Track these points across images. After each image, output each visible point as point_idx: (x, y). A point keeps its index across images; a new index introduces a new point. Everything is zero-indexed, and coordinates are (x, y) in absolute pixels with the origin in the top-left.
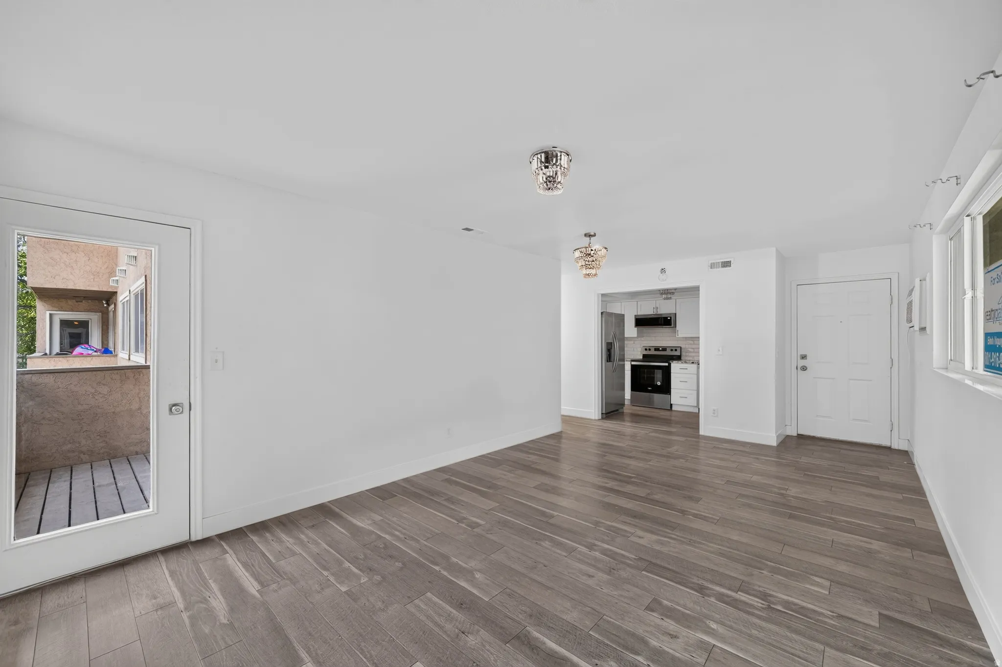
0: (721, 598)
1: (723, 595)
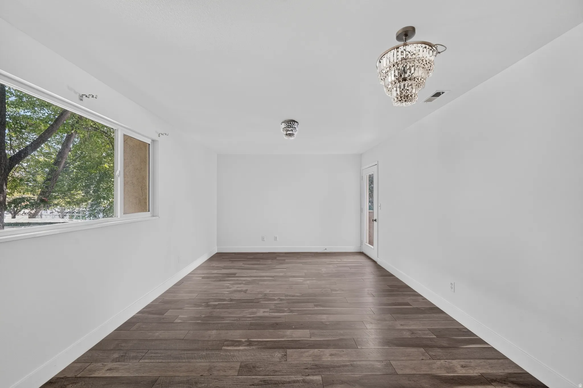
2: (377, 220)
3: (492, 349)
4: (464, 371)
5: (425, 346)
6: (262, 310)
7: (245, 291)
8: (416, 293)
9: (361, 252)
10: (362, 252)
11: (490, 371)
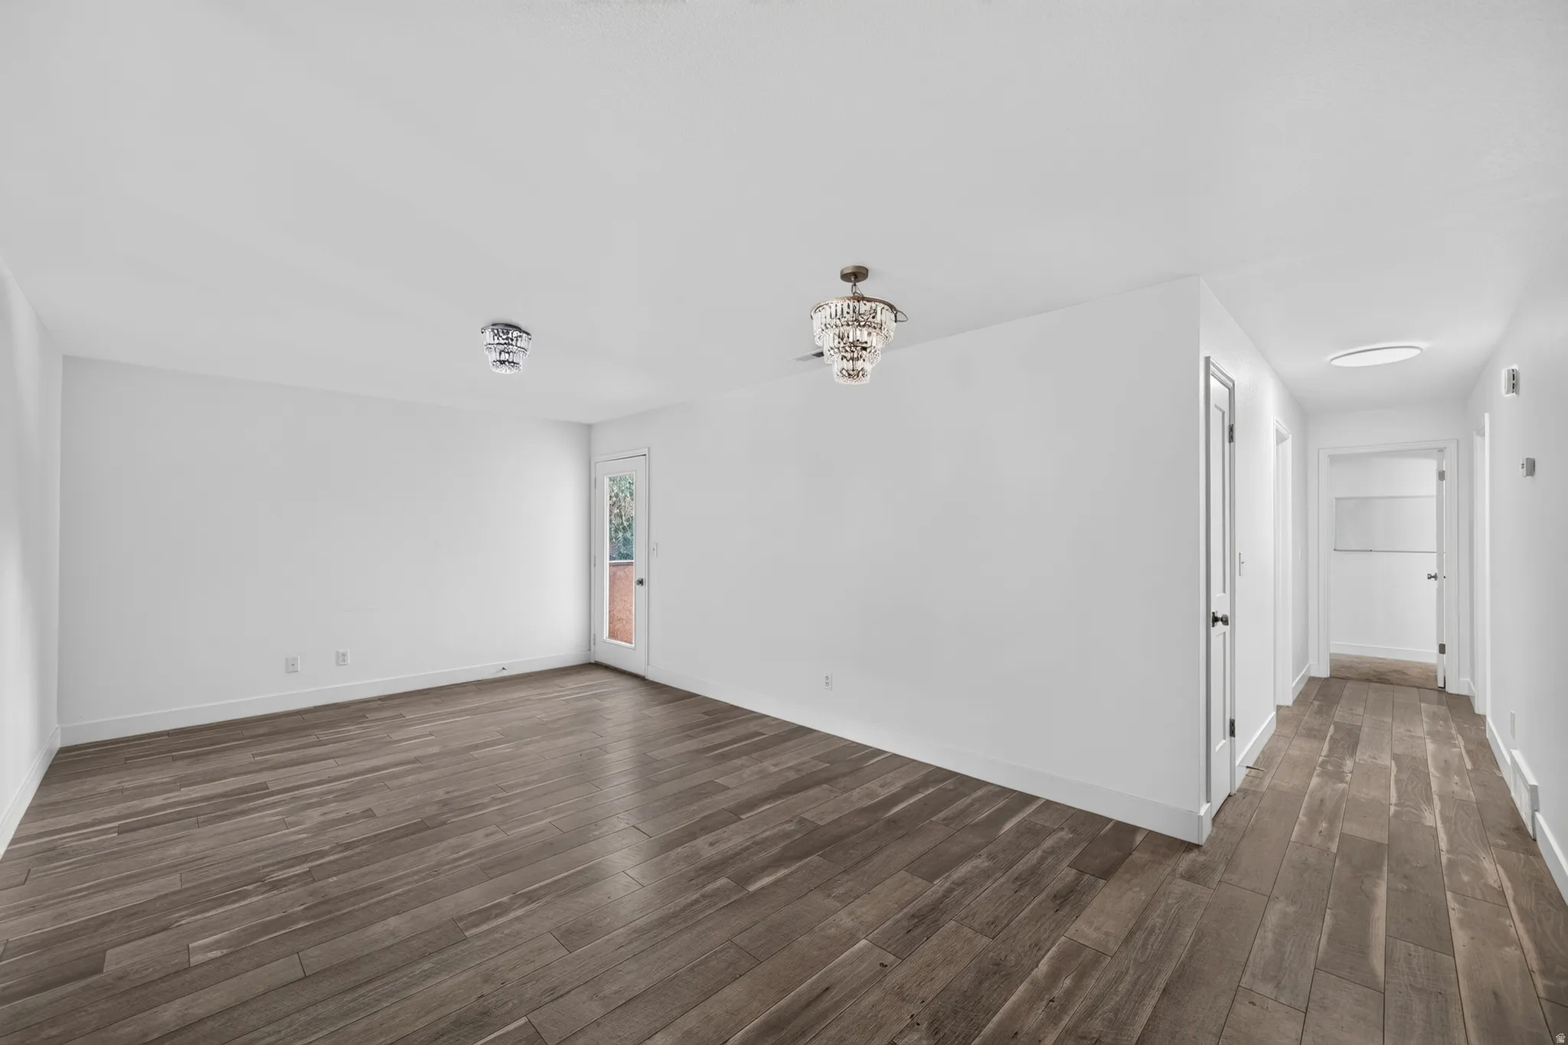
0: (322, 854)
1: (322, 857)
2: (646, 583)
3: (895, 756)
4: (886, 791)
5: (827, 781)
6: (480, 833)
7: (368, 814)
8: (755, 714)
9: (590, 664)
10: (593, 661)
11: (909, 780)
